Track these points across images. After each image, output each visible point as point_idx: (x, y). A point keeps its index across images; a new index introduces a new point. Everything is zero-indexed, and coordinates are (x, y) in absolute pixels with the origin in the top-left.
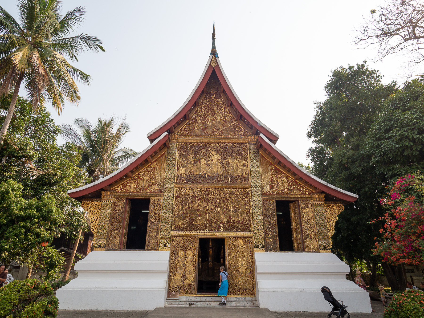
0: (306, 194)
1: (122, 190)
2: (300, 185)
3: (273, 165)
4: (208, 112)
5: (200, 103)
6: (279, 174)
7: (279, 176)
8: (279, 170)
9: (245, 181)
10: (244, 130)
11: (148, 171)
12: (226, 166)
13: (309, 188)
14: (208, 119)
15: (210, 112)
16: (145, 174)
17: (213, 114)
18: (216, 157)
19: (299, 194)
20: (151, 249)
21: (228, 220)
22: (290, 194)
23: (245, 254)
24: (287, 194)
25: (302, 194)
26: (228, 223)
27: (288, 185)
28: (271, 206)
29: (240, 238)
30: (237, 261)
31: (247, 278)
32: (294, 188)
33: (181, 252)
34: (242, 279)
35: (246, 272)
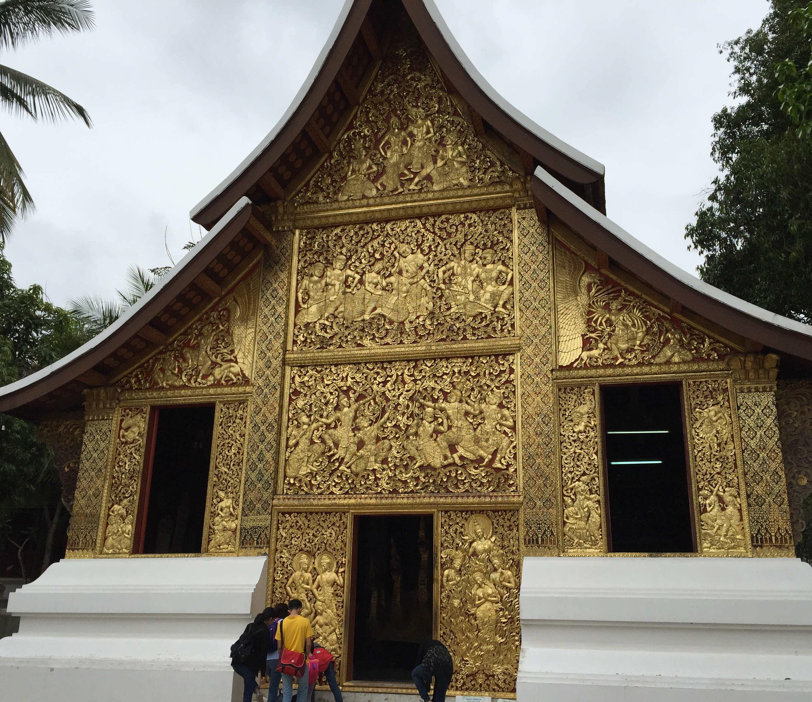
0: (708, 360)
1: (140, 383)
2: (691, 328)
3: (598, 271)
4: (387, 120)
5: (364, 93)
6: (615, 298)
7: (614, 306)
8: (616, 284)
9: (502, 330)
10: (502, 165)
11: (211, 323)
12: (443, 286)
13: (722, 339)
14: (388, 143)
15: (394, 120)
16: (204, 331)
17: (402, 124)
18: (412, 260)
19: (684, 362)
20: (219, 552)
21: (446, 458)
22: (650, 364)
23: (496, 561)
24: (639, 364)
25: (695, 360)
26: (445, 467)
27: (647, 332)
28: (584, 409)
29: (481, 512)
30: (471, 583)
31: (500, 640)
32: (667, 341)
33: (304, 559)
34: (484, 641)
35: (498, 621)
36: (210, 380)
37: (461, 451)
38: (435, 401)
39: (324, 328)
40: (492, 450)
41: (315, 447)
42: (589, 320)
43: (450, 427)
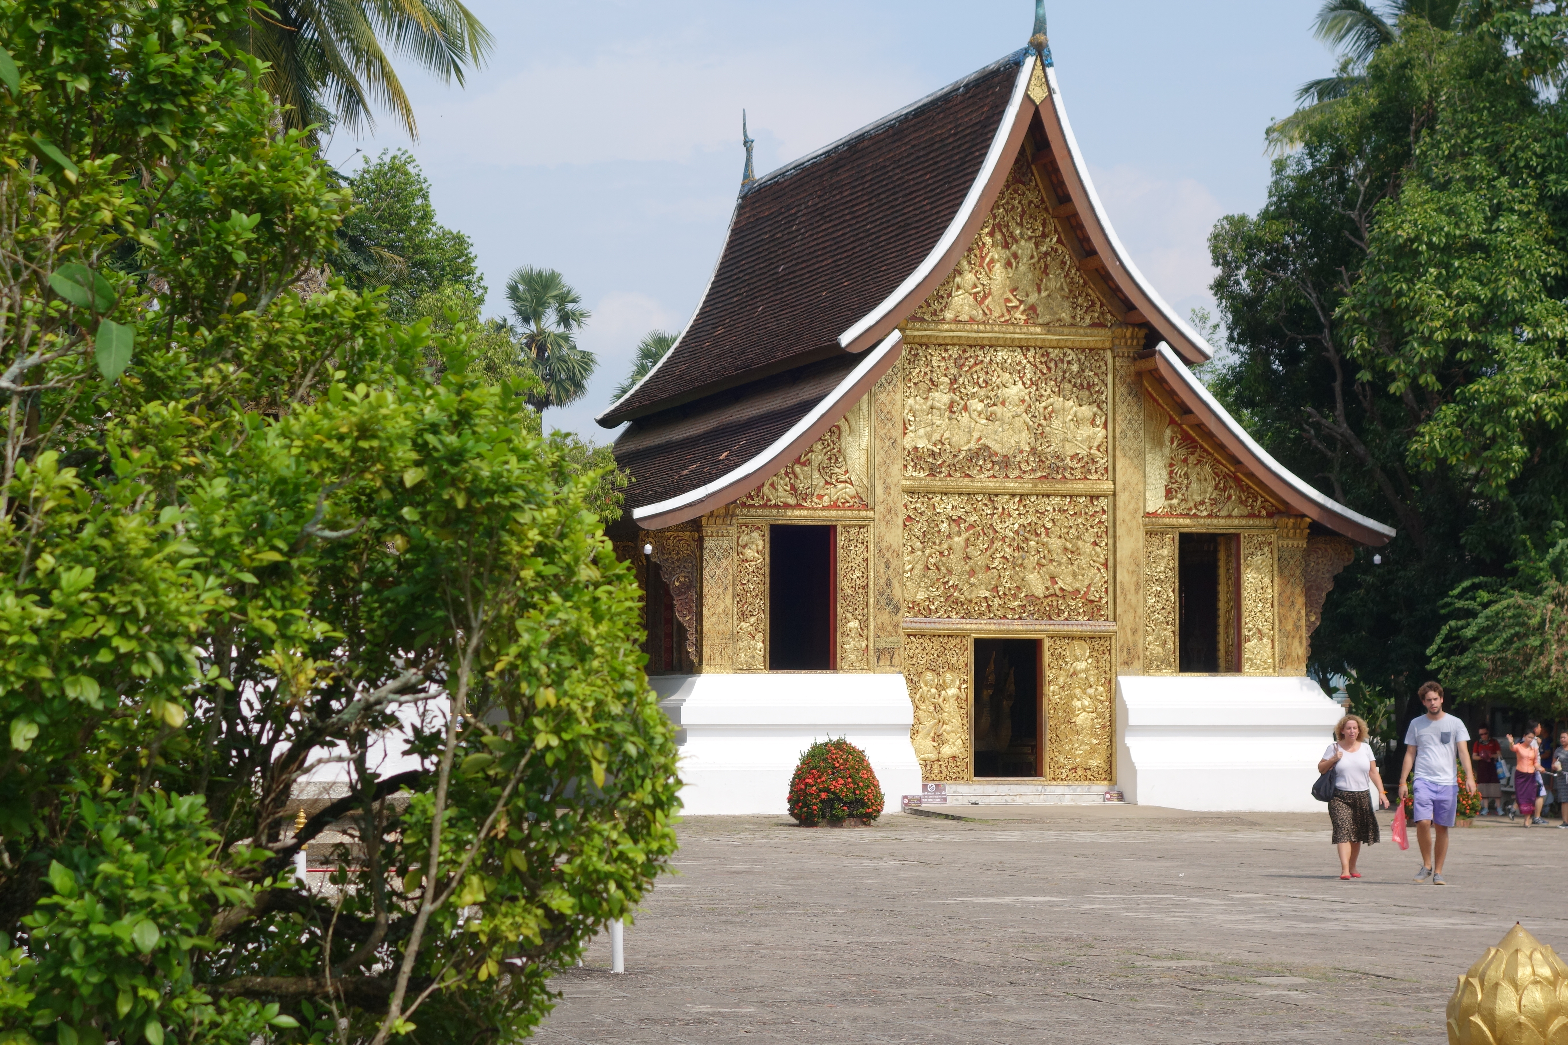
0: (1259, 516)
1: (752, 499)
2: (1249, 487)
3: (1180, 426)
4: (991, 235)
6: (1192, 453)
7: (1192, 460)
8: (1194, 440)
9: (1097, 473)
10: (1102, 305)
11: (821, 439)
12: (1043, 422)
13: (1270, 499)
14: (992, 261)
15: (998, 235)
17: (1007, 243)
18: (1014, 392)
19: (1242, 517)
20: (852, 668)
21: (1047, 588)
22: (1217, 517)
23: (1092, 679)
24: (1209, 516)
25: (1251, 516)
26: (1046, 597)
27: (1216, 487)
28: (1165, 552)
29: (1081, 638)
30: (1072, 697)
31: (1095, 741)
32: (1230, 497)
33: (929, 676)
34: (1082, 743)
35: (1093, 726)
36: (826, 501)
37: (1060, 584)
38: (1038, 535)
39: (933, 454)
40: (1087, 583)
41: (930, 573)
42: (1171, 472)
43: (1051, 561)
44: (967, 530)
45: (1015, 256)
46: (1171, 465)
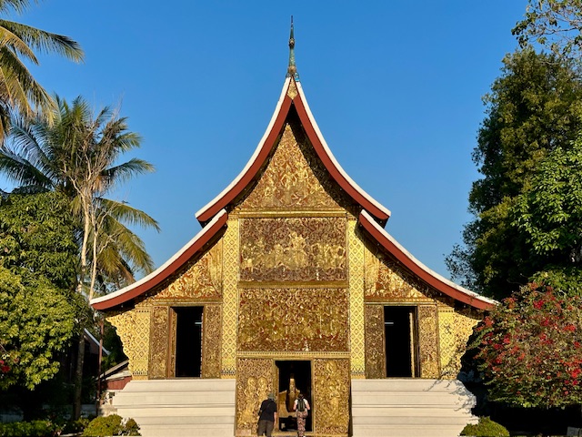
4: (284, 166)
7: (391, 270)
9: (341, 277)
12: (313, 254)
14: (285, 178)
17: (292, 170)
18: (298, 240)
19: (418, 297)
20: (211, 376)
22: (405, 298)
23: (338, 381)
26: (315, 339)
28: (377, 316)
29: (332, 359)
30: (328, 390)
33: (251, 380)
35: (340, 405)
36: (200, 294)
38: (310, 309)
40: (336, 332)
42: (379, 276)
43: (317, 321)
44: (273, 307)
45: (297, 176)
46: (380, 272)
